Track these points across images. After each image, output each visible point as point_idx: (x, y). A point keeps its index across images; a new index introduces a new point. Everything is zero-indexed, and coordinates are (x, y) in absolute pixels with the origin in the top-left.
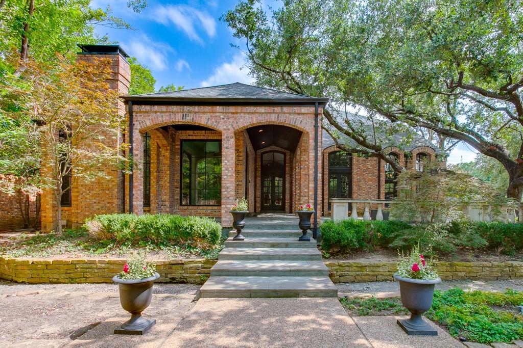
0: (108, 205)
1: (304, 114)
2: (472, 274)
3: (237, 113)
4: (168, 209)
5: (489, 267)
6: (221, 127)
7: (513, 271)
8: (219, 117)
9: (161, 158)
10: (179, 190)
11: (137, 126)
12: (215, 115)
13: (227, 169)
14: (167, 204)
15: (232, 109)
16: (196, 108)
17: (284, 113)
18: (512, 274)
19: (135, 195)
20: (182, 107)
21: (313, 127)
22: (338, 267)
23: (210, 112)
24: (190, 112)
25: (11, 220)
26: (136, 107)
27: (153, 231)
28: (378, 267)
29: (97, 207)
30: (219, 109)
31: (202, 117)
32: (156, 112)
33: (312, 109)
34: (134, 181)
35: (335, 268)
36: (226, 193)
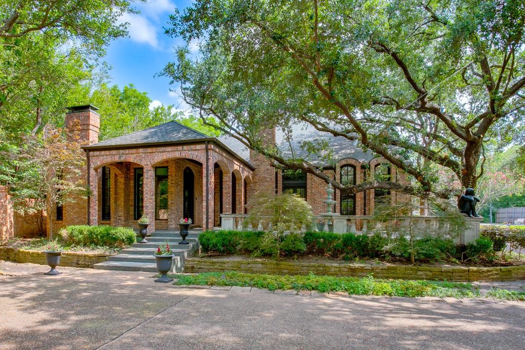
0: (84, 219)
1: (199, 150)
2: (294, 272)
3: (153, 152)
4: (123, 223)
5: (307, 267)
6: (143, 164)
7: (326, 270)
8: (142, 156)
9: (118, 184)
10: (133, 207)
11: (92, 166)
12: (139, 155)
13: (147, 194)
14: (123, 218)
15: (149, 150)
16: (127, 151)
17: (185, 150)
18: (326, 273)
19: (91, 213)
20: (118, 151)
21: (205, 160)
22: (197, 262)
23: (136, 153)
24: (124, 154)
25: (32, 231)
26: (91, 153)
27: (95, 236)
28: (225, 263)
29: (77, 221)
30: (141, 150)
31: (131, 157)
32: (103, 156)
33: (204, 146)
34: (91, 203)
35: (196, 263)
36: (146, 210)
